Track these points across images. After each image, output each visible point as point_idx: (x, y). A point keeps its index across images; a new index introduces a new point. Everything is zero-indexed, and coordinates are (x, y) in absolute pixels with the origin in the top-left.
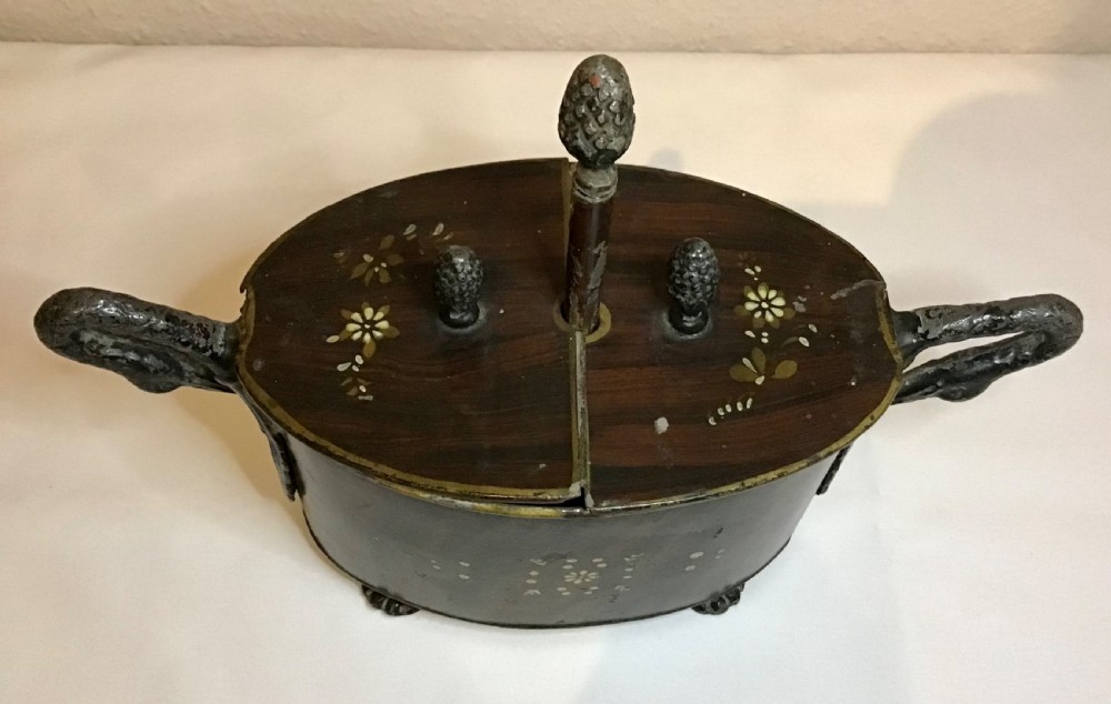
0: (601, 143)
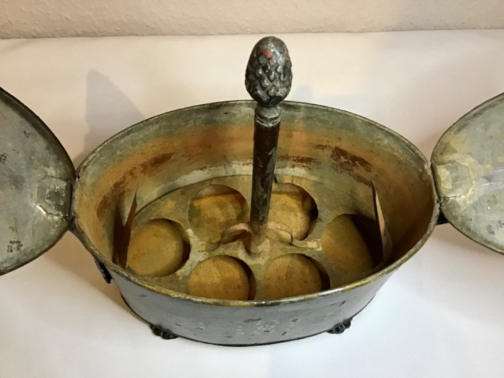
0: (272, 92)
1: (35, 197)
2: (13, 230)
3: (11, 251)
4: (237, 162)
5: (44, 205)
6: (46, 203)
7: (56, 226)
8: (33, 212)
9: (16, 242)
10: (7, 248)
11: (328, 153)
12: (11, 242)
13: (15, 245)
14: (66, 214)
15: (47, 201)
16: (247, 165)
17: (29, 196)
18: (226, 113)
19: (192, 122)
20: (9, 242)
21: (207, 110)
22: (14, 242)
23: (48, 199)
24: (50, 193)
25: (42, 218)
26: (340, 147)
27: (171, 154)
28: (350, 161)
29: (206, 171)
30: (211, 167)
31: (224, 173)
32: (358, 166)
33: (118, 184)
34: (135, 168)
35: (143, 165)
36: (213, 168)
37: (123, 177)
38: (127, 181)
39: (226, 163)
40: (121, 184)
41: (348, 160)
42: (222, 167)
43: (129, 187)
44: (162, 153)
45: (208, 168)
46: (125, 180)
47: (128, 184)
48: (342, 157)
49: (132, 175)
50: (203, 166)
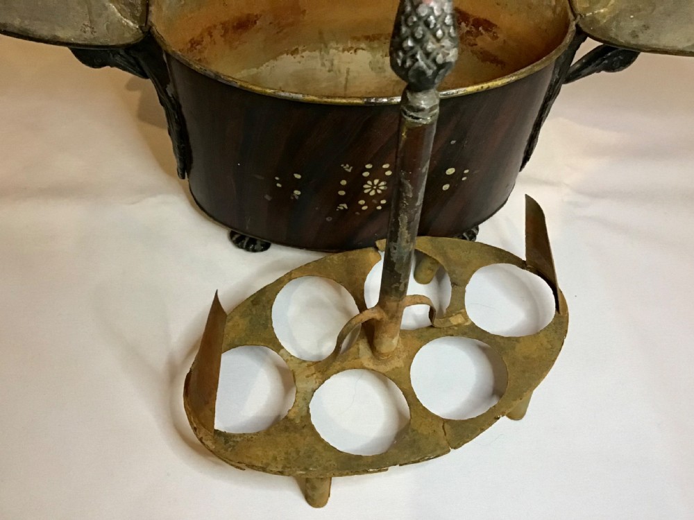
0: (440, 59)
4: (335, 46)
5: (118, 7)
6: (120, 6)
7: (131, 32)
10: (80, 28)
13: (89, 29)
14: (142, 24)
16: (348, 51)
22: (87, 26)
26: (460, 8)
27: (256, 16)
28: (474, 29)
29: (298, 57)
30: (304, 51)
31: (320, 65)
32: (482, 34)
33: (195, 43)
34: (215, 26)
35: (223, 24)
36: (306, 54)
37: (201, 34)
38: (204, 43)
39: (322, 45)
40: (198, 44)
41: (471, 28)
42: (317, 53)
43: (206, 54)
44: (246, 12)
45: (300, 52)
46: (203, 41)
47: (205, 48)
48: (463, 24)
49: (211, 36)
50: (294, 48)
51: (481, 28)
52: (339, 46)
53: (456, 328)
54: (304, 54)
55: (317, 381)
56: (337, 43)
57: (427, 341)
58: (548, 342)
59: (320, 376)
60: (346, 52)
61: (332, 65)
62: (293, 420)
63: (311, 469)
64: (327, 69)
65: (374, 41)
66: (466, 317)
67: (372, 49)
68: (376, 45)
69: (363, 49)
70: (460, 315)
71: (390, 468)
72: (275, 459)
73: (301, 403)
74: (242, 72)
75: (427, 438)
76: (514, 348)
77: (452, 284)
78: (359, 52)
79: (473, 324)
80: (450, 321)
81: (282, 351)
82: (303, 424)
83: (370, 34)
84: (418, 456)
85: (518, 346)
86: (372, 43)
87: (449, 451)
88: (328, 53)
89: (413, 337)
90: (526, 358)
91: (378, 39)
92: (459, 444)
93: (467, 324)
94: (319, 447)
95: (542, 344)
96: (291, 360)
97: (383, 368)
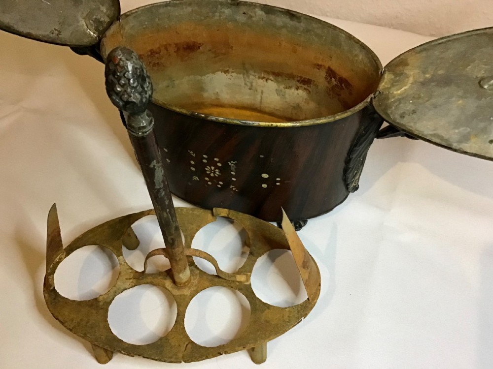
1: (85, 15)
2: (60, 24)
3: (53, 34)
4: (253, 74)
5: (88, 22)
6: (90, 22)
7: (90, 39)
8: (78, 23)
9: (58, 31)
10: (50, 30)
11: (323, 73)
12: (55, 29)
13: (56, 32)
14: (100, 34)
15: (91, 21)
16: (262, 79)
17: (80, 13)
18: (244, 13)
19: (217, 14)
20: (54, 28)
21: (229, 5)
22: (57, 30)
23: (92, 21)
24: (96, 19)
25: (82, 30)
26: (331, 67)
27: (200, 44)
28: (339, 84)
29: (229, 75)
30: (232, 72)
31: (244, 84)
32: (344, 89)
33: (153, 52)
34: (170, 45)
35: (176, 45)
36: (234, 74)
37: (159, 48)
38: (161, 53)
39: (245, 72)
40: (157, 53)
41: (337, 83)
42: (241, 76)
43: (163, 60)
44: (193, 40)
45: (230, 72)
46: (160, 52)
47: (163, 57)
48: (333, 79)
49: (167, 50)
50: (226, 69)
51: (343, 85)
52: (256, 74)
53: (237, 284)
54: (233, 74)
55: (131, 284)
56: (255, 73)
57: (214, 285)
58: (288, 316)
59: (135, 282)
60: (260, 79)
61: (252, 85)
62: (99, 302)
63: (88, 335)
64: (249, 87)
65: (278, 76)
66: (248, 279)
67: (277, 82)
68: (280, 79)
69: (272, 80)
70: (245, 276)
71: (135, 356)
72: (72, 320)
73: (112, 294)
74: (190, 77)
75: (172, 348)
76: (263, 311)
77: (250, 253)
78: (269, 81)
79: (250, 285)
80: (236, 277)
81: (121, 257)
82: (103, 307)
83: (276, 71)
84: (158, 357)
85: (267, 311)
86: (277, 77)
87: (181, 362)
88: (249, 77)
89: (207, 279)
90: (267, 321)
91: (281, 76)
92: (188, 360)
93: (246, 283)
94: (102, 325)
95: (283, 316)
96: (124, 265)
97: (176, 292)
